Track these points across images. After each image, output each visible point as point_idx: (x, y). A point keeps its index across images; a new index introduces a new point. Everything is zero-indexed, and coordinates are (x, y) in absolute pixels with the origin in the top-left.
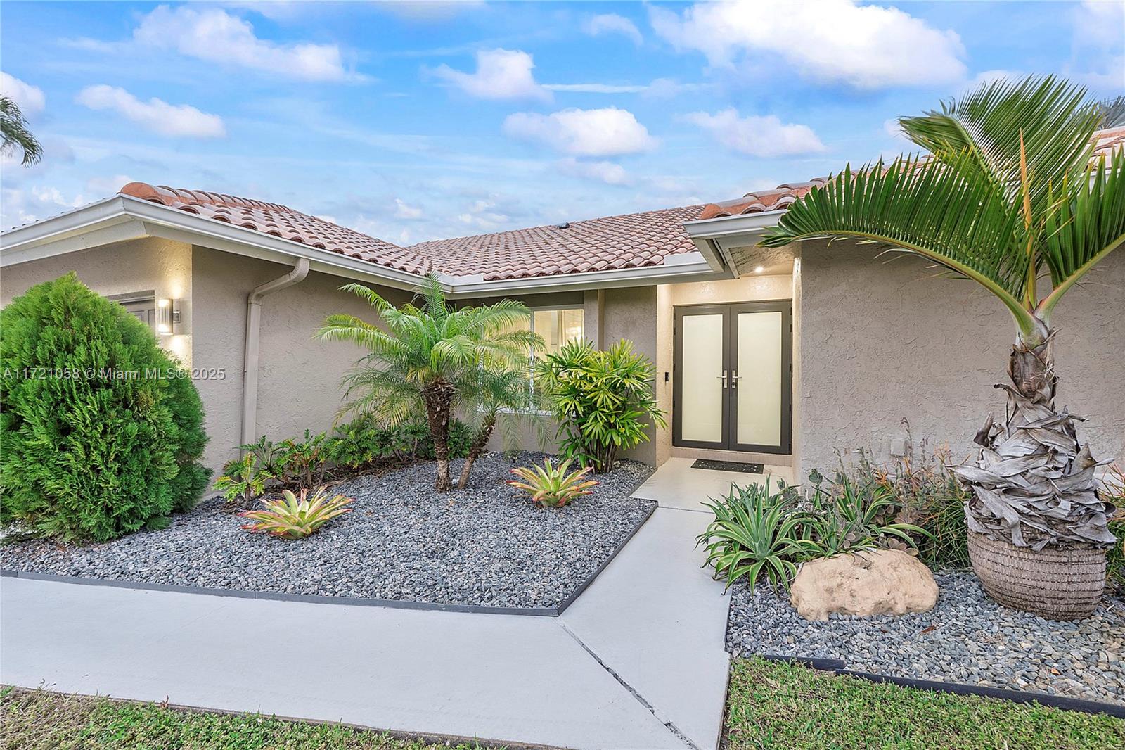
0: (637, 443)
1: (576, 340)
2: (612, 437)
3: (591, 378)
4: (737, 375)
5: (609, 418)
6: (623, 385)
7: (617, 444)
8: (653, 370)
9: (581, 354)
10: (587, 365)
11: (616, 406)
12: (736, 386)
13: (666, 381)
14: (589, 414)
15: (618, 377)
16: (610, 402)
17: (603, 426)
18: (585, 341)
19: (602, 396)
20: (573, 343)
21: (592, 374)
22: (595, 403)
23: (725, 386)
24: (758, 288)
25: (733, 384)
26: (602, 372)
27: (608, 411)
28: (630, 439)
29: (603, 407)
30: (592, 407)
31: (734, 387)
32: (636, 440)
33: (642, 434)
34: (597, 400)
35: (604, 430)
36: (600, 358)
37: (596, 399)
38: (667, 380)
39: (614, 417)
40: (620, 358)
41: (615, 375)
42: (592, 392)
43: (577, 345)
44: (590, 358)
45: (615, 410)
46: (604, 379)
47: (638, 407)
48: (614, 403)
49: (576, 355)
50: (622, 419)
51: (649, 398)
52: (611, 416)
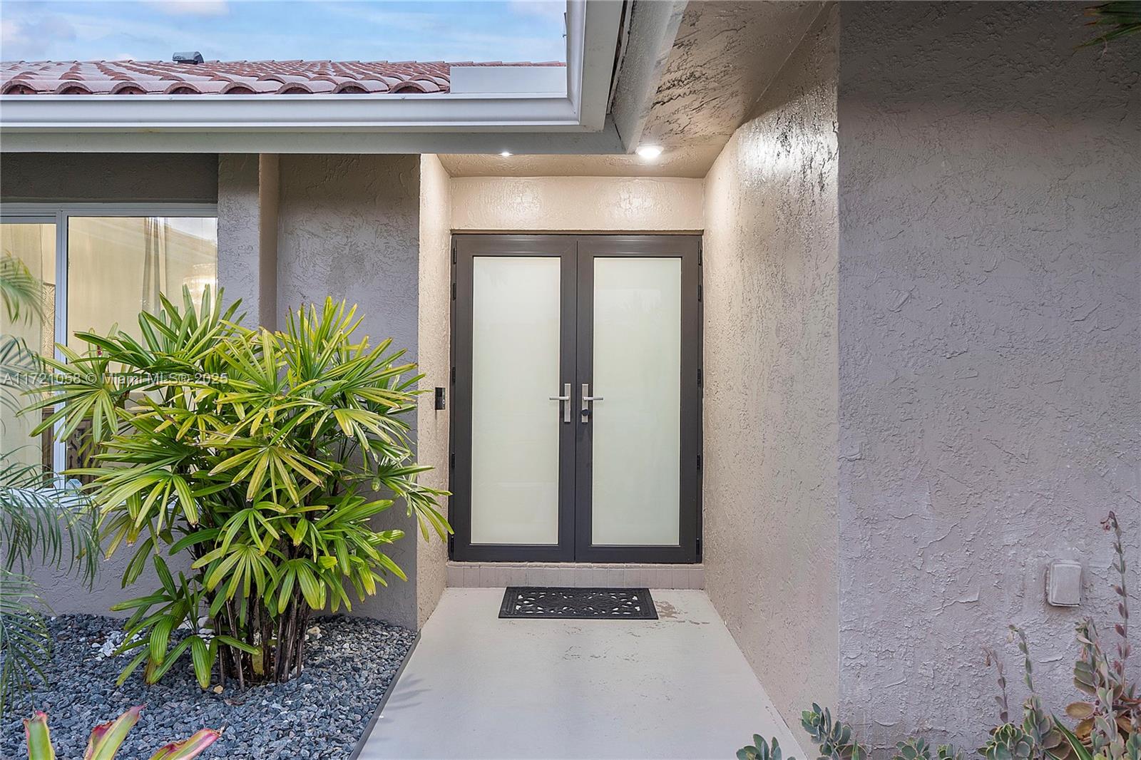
0: (371, 590)
1: (187, 295)
2: (296, 579)
3: (228, 409)
4: (590, 394)
5: (289, 529)
6: (331, 428)
7: (313, 606)
8: (410, 383)
9: (204, 333)
10: (221, 368)
11: (307, 490)
12: (590, 417)
13: (436, 409)
14: (226, 516)
15: (313, 406)
16: (288, 483)
17: (267, 554)
18: (219, 300)
19: (264, 463)
20: (177, 301)
21: (232, 397)
22: (245, 483)
23: (567, 419)
24: (637, 202)
25: (585, 413)
26: (265, 391)
27: (282, 510)
28: (351, 582)
29: (269, 498)
30: (235, 499)
31: (585, 419)
32: (370, 583)
33: (389, 564)
34: (251, 474)
35: (270, 567)
36: (261, 349)
37: (243, 474)
38: (438, 406)
39: (303, 525)
40: (321, 348)
41: (307, 399)
42: (231, 452)
43: (191, 308)
44: (229, 348)
45: (307, 501)
46: (272, 411)
47: (377, 488)
48: (302, 482)
49: (187, 337)
50: (329, 526)
51: (403, 457)
52: (294, 521)
